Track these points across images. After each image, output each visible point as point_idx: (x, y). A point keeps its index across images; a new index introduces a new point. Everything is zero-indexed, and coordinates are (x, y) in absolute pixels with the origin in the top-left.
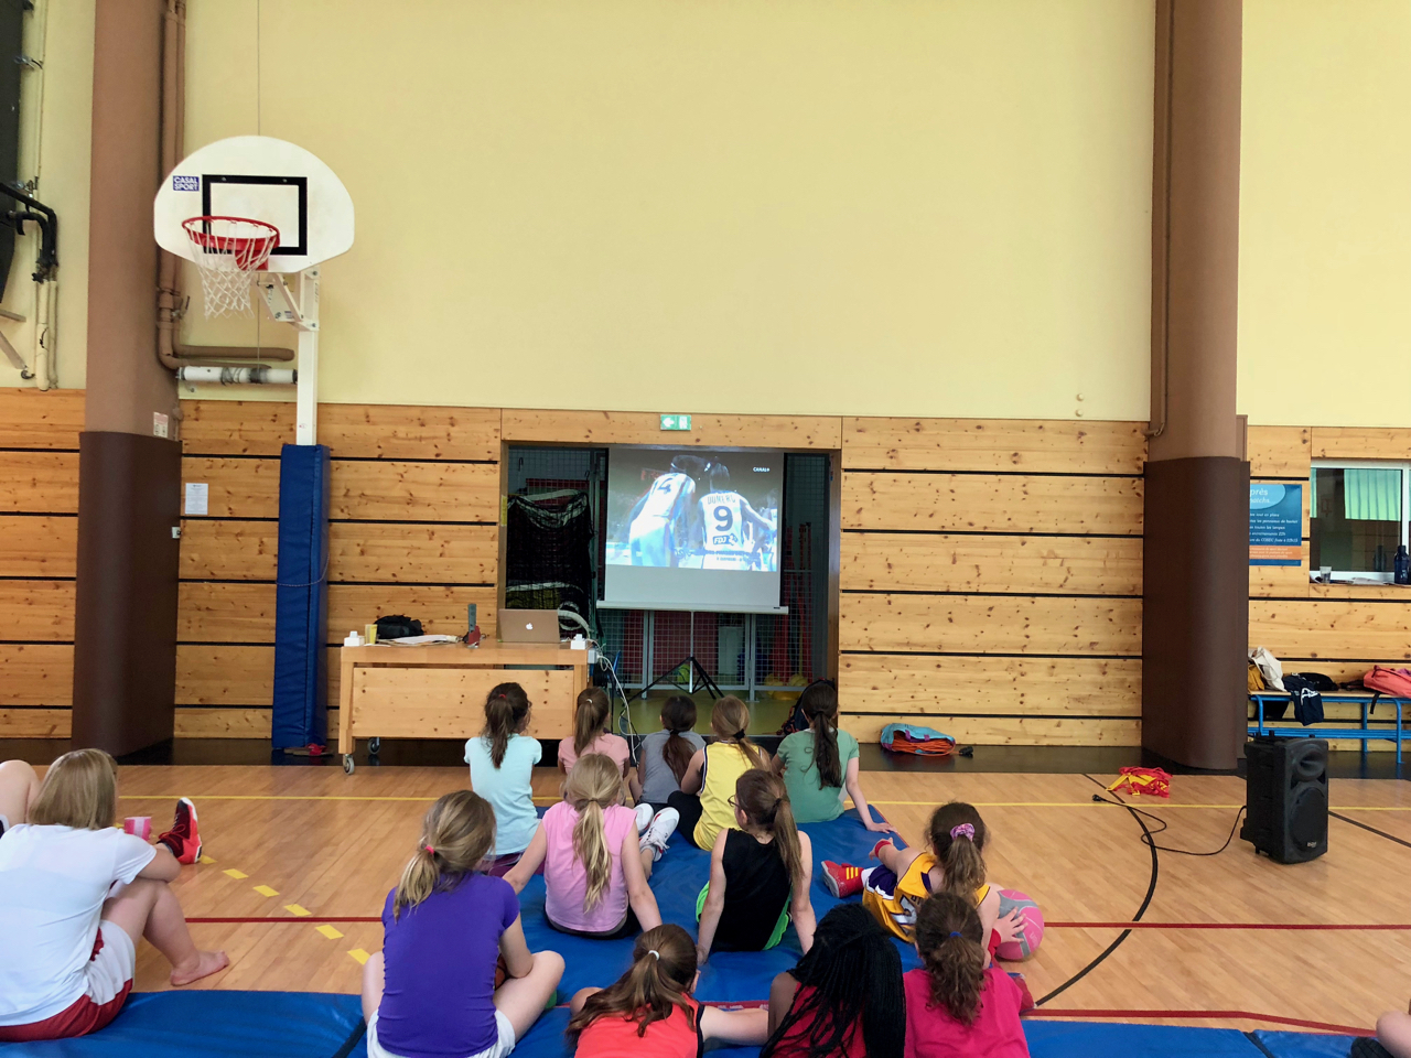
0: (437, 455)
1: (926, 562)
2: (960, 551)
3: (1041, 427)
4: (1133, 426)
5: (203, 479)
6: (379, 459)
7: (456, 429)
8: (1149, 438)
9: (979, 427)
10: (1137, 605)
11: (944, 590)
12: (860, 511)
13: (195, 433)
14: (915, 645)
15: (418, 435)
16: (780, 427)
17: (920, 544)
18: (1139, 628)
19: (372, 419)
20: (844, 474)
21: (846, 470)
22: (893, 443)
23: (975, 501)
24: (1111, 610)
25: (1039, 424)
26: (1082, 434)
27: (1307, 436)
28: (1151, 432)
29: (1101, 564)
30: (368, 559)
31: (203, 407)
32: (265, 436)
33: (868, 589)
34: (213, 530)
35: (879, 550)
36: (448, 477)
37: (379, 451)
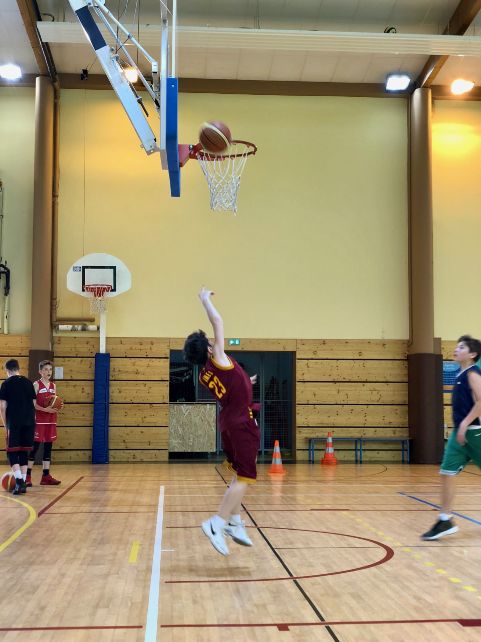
0: (147, 356)
1: (328, 393)
2: (341, 388)
3: (369, 342)
4: (403, 342)
5: (62, 365)
6: (126, 357)
7: (153, 345)
8: (408, 346)
9: (346, 343)
10: (406, 408)
11: (335, 403)
12: (303, 374)
13: (59, 349)
14: (325, 424)
15: (140, 348)
16: (273, 343)
17: (326, 386)
19: (123, 342)
20: (297, 361)
21: (298, 359)
22: (315, 349)
23: (345, 370)
24: (397, 410)
25: (369, 341)
26: (384, 345)
28: (409, 343)
29: (392, 393)
30: (122, 394)
31: (62, 339)
32: (84, 349)
33: (306, 403)
34: (65, 384)
35: (311, 389)
36: (151, 363)
37: (126, 354)
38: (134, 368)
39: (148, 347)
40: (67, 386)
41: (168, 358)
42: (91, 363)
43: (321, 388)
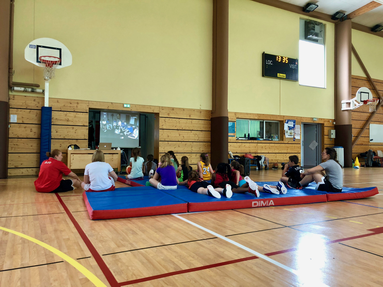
0: (74, 110)
1: (174, 135)
2: (181, 133)
4: (209, 111)
5: (16, 114)
6: (61, 111)
7: (79, 105)
8: (212, 113)
9: (184, 110)
10: (209, 144)
11: (178, 141)
12: (163, 125)
13: (14, 103)
15: (70, 106)
16: (148, 108)
17: (174, 132)
18: (210, 148)
19: (59, 102)
20: (160, 118)
22: (169, 112)
23: (183, 124)
25: (194, 110)
26: (201, 112)
27: (236, 114)
28: (212, 112)
29: (204, 136)
30: (58, 133)
31: (15, 97)
32: (32, 104)
33: (164, 140)
34: (18, 126)
35: (166, 133)
36: (77, 115)
37: (61, 109)
38: (67, 118)
39: (76, 105)
40: (20, 127)
41: (87, 113)
42: (37, 113)
43: (171, 133)
